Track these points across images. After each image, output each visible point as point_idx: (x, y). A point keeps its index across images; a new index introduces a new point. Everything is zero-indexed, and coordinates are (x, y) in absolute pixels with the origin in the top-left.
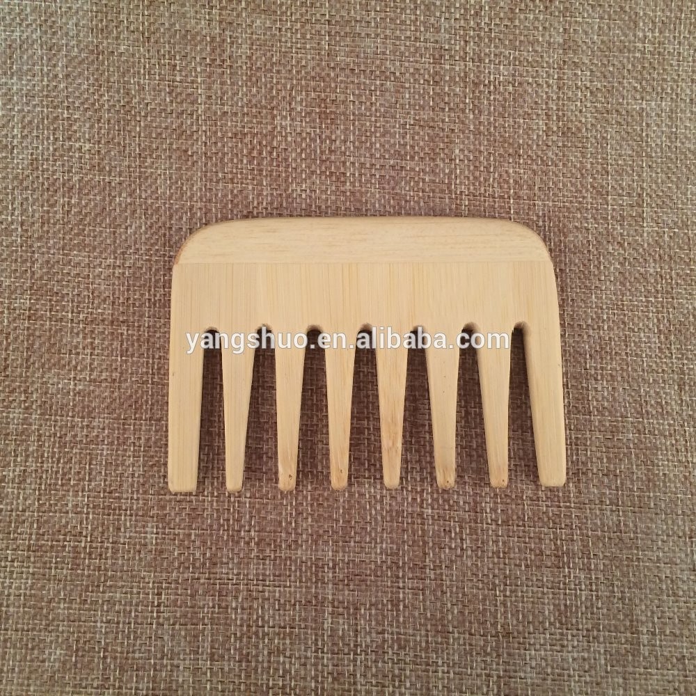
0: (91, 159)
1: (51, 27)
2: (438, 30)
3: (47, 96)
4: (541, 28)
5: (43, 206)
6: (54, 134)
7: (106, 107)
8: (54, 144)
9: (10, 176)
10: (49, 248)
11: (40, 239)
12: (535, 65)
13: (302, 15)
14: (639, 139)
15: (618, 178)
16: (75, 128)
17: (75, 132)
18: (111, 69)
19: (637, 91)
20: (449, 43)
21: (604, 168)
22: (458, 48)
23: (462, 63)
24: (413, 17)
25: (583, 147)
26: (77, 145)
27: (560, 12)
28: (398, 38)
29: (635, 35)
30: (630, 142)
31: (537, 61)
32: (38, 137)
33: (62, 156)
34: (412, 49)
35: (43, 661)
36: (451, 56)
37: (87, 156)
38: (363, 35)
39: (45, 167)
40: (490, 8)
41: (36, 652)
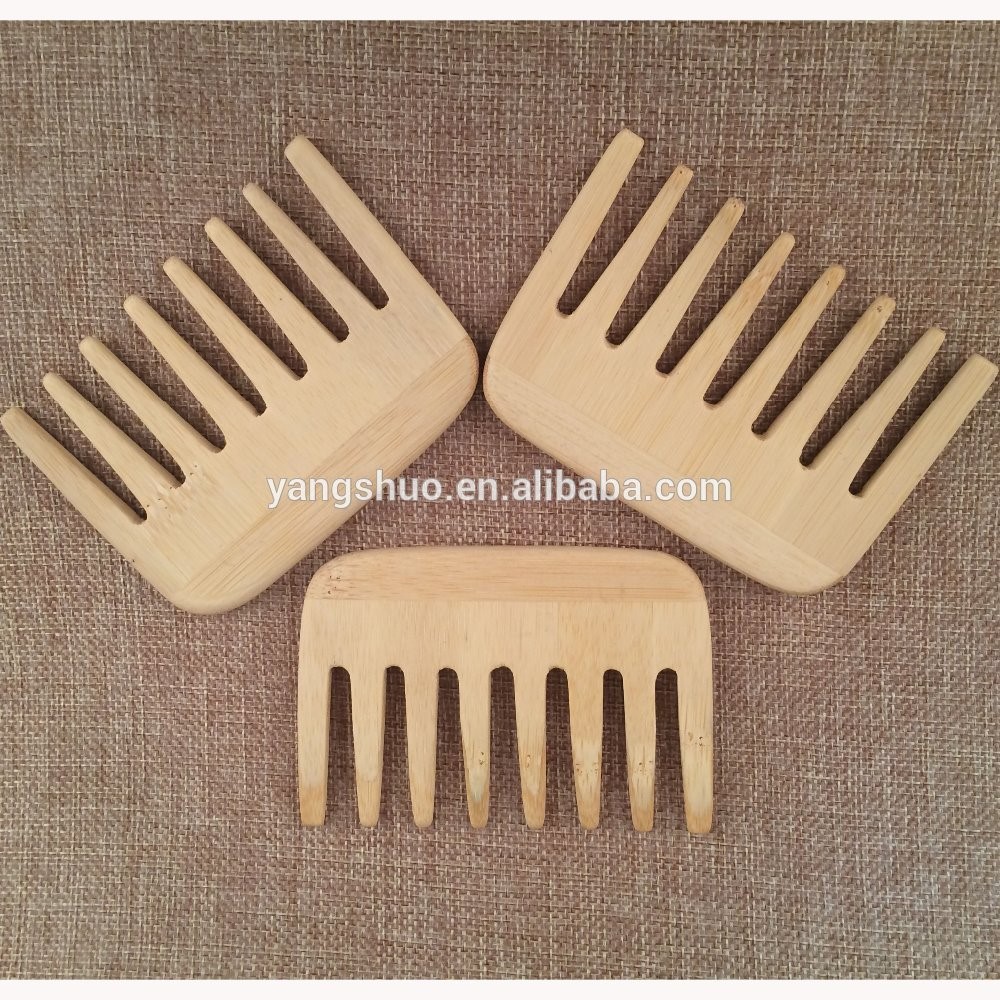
0: (805, 762)
1: (852, 904)
2: (431, 901)
3: (855, 828)
4: (321, 903)
5: (858, 709)
6: (847, 788)
7: (791, 818)
8: (846, 778)
9: (894, 741)
10: (849, 663)
11: (860, 674)
12: (326, 864)
13: (578, 917)
14: (213, 785)
15: (234, 743)
16: (825, 795)
17: (823, 791)
18: (786, 859)
19: (215, 836)
20: (418, 887)
21: (250, 753)
22: (409, 882)
23: (404, 865)
24: (458, 915)
25: (272, 776)
26: (821, 776)
27: (301, 922)
28: (474, 893)
29: (218, 897)
30: (222, 781)
31: (324, 868)
32: (864, 785)
33: (838, 764)
34: (458, 880)
35: (844, 225)
36: (416, 873)
37: (810, 764)
38: (512, 896)
39: (857, 752)
40: (376, 926)
41: (853, 234)
